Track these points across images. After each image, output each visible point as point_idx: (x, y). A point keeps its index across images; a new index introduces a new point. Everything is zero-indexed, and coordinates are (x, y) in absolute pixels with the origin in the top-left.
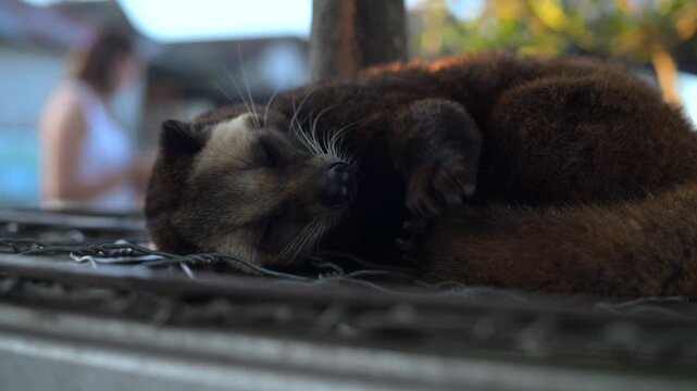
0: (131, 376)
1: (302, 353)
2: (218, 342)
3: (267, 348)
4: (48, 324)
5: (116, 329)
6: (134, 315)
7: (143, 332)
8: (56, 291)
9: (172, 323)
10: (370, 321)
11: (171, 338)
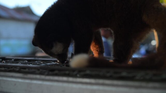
0: (41, 85)
1: (71, 79)
2: (56, 78)
3: (65, 79)
4: (25, 76)
5: (38, 76)
6: (41, 74)
7: (43, 77)
8: (27, 70)
9: (48, 75)
10: (82, 73)
11: (48, 77)
